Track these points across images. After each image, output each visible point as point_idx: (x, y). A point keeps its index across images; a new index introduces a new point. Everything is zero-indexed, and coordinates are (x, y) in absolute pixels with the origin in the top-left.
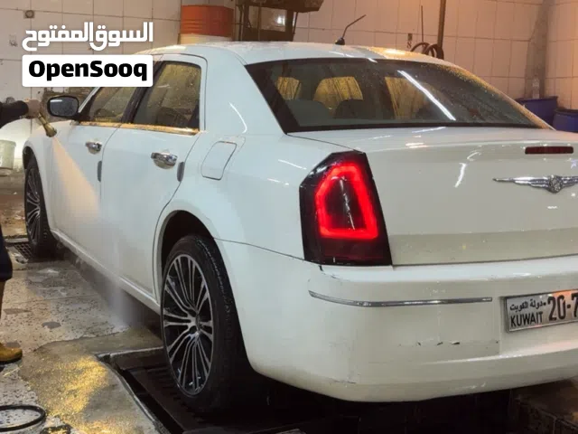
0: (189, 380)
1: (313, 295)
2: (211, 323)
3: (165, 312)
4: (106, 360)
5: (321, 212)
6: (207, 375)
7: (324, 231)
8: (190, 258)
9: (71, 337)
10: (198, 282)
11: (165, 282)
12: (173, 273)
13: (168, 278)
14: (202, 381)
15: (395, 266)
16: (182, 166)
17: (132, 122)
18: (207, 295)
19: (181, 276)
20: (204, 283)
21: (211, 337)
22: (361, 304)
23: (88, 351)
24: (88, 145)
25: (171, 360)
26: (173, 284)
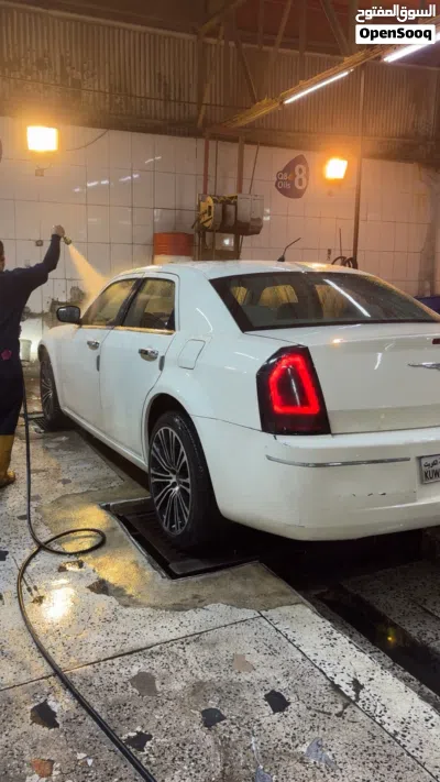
0: (172, 524)
1: (269, 458)
2: (188, 480)
3: (152, 471)
4: (107, 508)
5: (274, 394)
6: (186, 520)
7: (277, 408)
8: (171, 430)
9: (80, 490)
10: (178, 447)
11: (151, 448)
12: (158, 442)
13: (154, 445)
14: (182, 525)
15: (333, 435)
16: (163, 358)
17: (122, 325)
18: (185, 458)
19: (164, 443)
20: (182, 449)
21: (189, 491)
22: (307, 465)
23: (93, 501)
24: (89, 343)
25: (158, 508)
26: (158, 450)
